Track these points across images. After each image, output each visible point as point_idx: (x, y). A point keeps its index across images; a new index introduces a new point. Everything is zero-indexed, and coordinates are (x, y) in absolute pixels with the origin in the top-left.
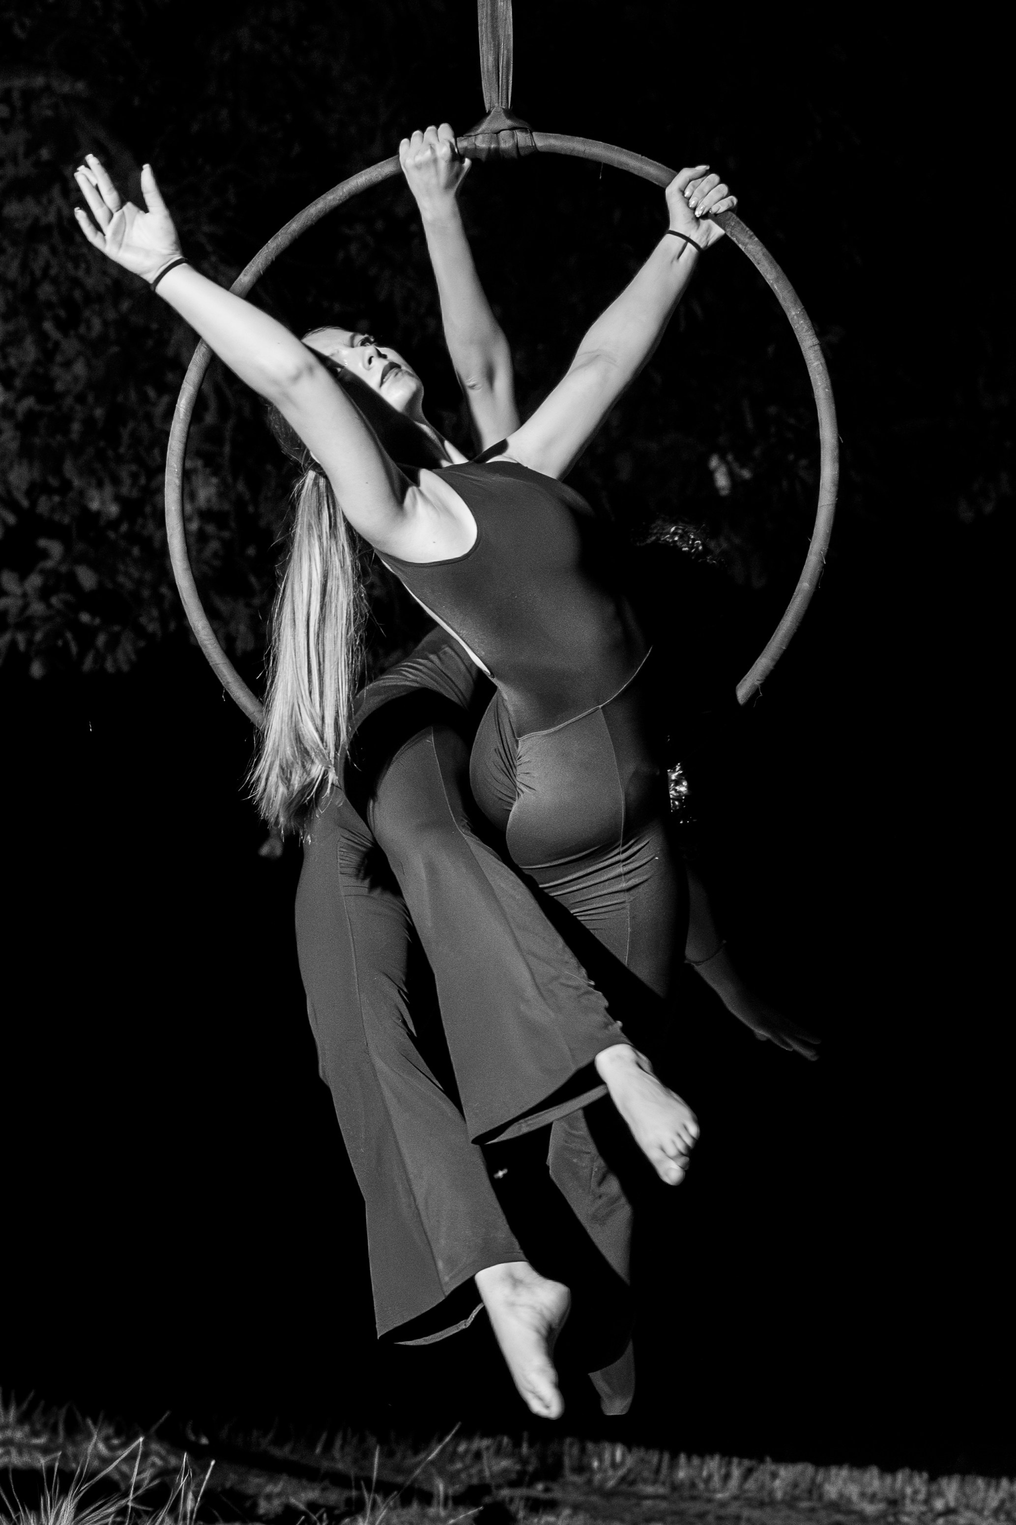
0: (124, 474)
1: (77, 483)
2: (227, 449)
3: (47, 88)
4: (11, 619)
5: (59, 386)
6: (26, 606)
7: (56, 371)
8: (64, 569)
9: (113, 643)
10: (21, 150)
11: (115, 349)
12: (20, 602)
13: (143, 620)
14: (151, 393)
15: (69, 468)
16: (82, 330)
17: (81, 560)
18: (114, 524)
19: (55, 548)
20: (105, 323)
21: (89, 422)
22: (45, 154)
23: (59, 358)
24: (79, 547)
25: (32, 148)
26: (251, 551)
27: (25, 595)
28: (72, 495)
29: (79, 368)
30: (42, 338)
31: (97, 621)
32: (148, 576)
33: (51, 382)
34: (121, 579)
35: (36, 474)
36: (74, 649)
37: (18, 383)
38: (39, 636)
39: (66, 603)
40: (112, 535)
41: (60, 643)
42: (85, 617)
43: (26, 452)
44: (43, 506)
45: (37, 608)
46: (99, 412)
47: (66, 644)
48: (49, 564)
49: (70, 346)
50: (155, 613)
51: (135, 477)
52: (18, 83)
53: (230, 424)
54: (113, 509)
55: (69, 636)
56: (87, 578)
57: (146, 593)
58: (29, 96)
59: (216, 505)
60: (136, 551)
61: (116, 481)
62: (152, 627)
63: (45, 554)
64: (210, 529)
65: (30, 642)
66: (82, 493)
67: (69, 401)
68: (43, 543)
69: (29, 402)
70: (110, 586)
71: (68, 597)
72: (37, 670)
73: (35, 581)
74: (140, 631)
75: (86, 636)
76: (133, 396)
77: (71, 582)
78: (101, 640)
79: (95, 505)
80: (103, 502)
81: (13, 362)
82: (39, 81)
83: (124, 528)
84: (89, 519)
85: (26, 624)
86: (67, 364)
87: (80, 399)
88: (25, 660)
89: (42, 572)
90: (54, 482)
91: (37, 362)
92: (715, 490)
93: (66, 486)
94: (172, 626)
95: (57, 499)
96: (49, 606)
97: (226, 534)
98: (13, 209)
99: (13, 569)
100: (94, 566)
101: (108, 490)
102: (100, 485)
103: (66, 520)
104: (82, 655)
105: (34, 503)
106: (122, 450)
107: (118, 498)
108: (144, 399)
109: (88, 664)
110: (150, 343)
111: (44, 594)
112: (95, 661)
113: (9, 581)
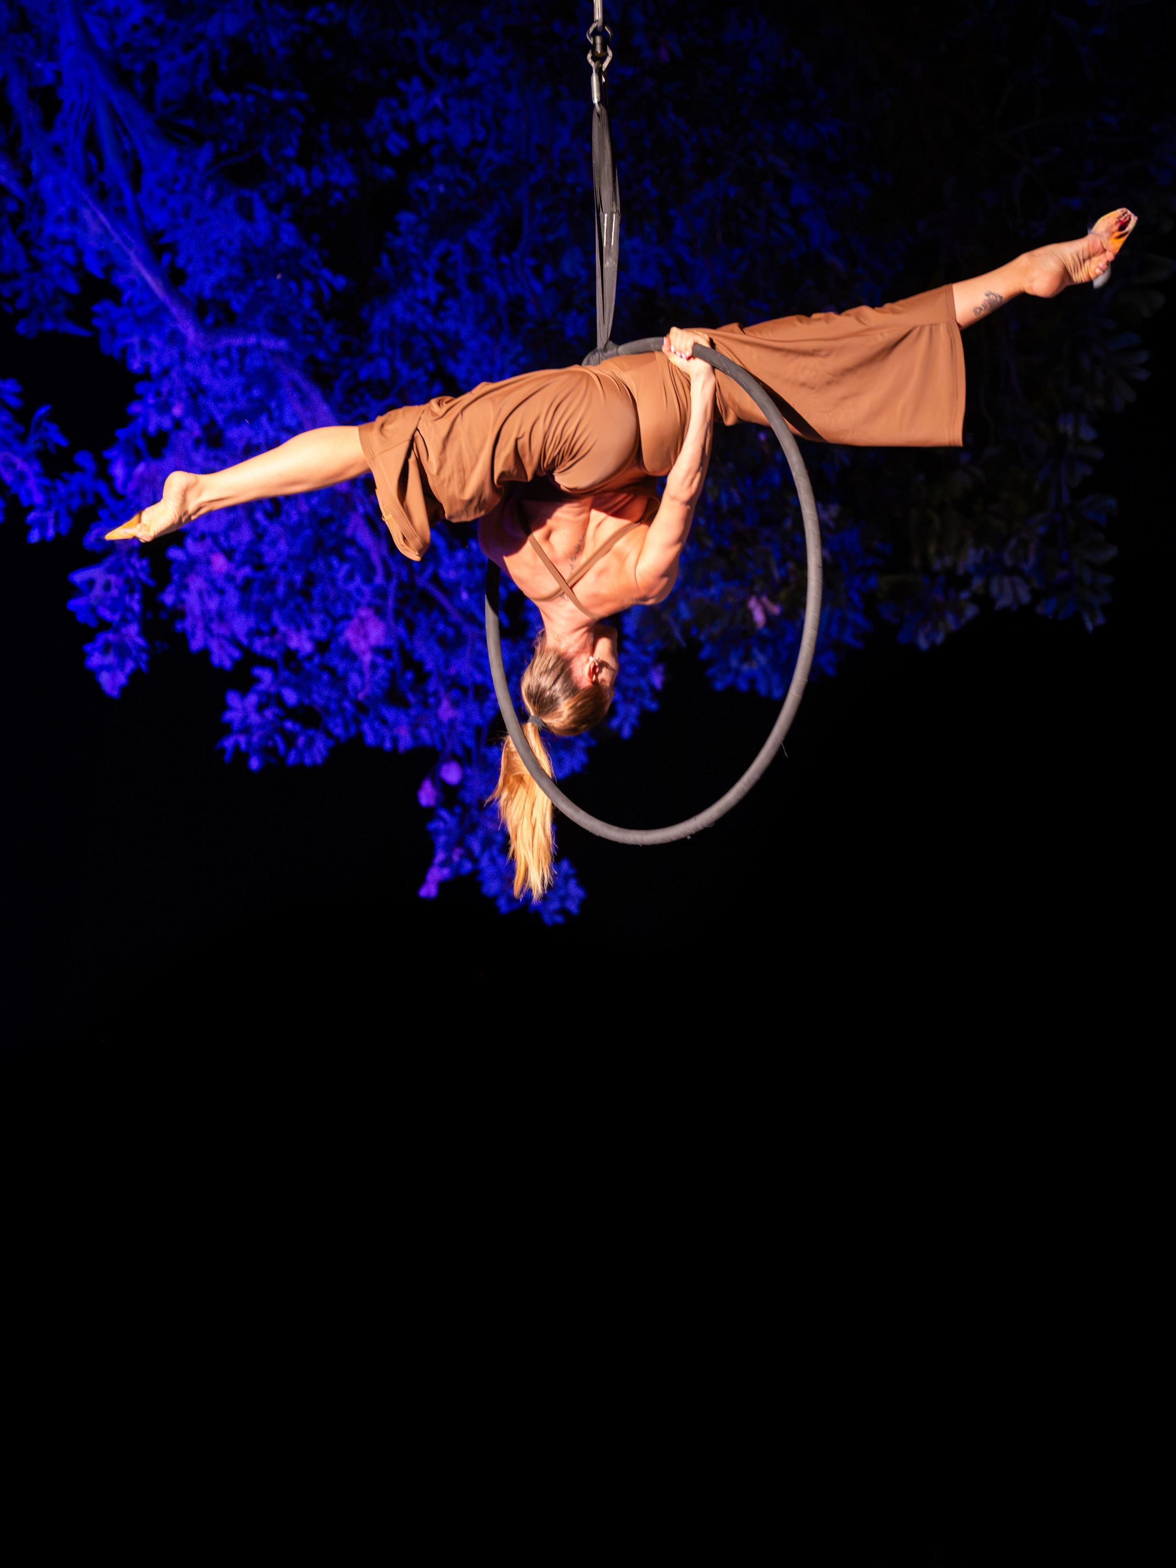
0: (316, 620)
1: (282, 628)
2: (390, 603)
3: (258, 346)
5: (268, 559)
7: (265, 548)
8: (272, 690)
9: (310, 742)
10: (238, 391)
11: (308, 532)
13: (331, 725)
14: (335, 562)
15: (276, 617)
16: (283, 518)
17: (287, 684)
18: (309, 657)
19: (266, 676)
20: (300, 514)
21: (290, 585)
22: (256, 393)
23: (267, 539)
24: (285, 674)
25: (247, 389)
26: (409, 676)
27: (244, 709)
28: (278, 637)
29: (283, 546)
30: (254, 524)
31: (298, 728)
32: (335, 695)
33: (260, 555)
34: (316, 697)
35: (252, 622)
36: (281, 746)
37: (238, 556)
38: (255, 739)
40: (308, 666)
42: (289, 725)
43: (244, 607)
44: (258, 645)
45: (255, 718)
46: (298, 578)
48: (262, 687)
49: (275, 529)
50: (339, 720)
51: (323, 623)
52: (237, 341)
53: (394, 582)
54: (308, 647)
55: (278, 739)
56: (290, 696)
57: (333, 706)
58: (244, 351)
59: (382, 642)
60: (325, 677)
61: (310, 626)
62: (338, 731)
63: (258, 680)
64: (380, 660)
65: (249, 743)
66: (285, 636)
67: (274, 570)
68: (258, 672)
69: (246, 571)
70: (306, 701)
71: (276, 710)
72: (254, 763)
73: (252, 699)
74: (329, 734)
75: (290, 739)
76: (322, 564)
77: (279, 700)
78: (301, 741)
79: (294, 643)
80: (300, 640)
81: (233, 542)
82: (252, 340)
83: (316, 660)
84: (291, 655)
85: (246, 729)
86: (274, 543)
87: (284, 567)
90: (265, 628)
91: (251, 543)
92: (753, 623)
93: (274, 630)
94: (353, 730)
95: (267, 639)
97: (391, 664)
98: (233, 433)
100: (296, 688)
101: (305, 633)
102: (298, 630)
103: (274, 654)
105: (251, 643)
106: (316, 603)
107: (312, 638)
108: (330, 567)
109: (292, 757)
110: (334, 527)
111: (260, 708)
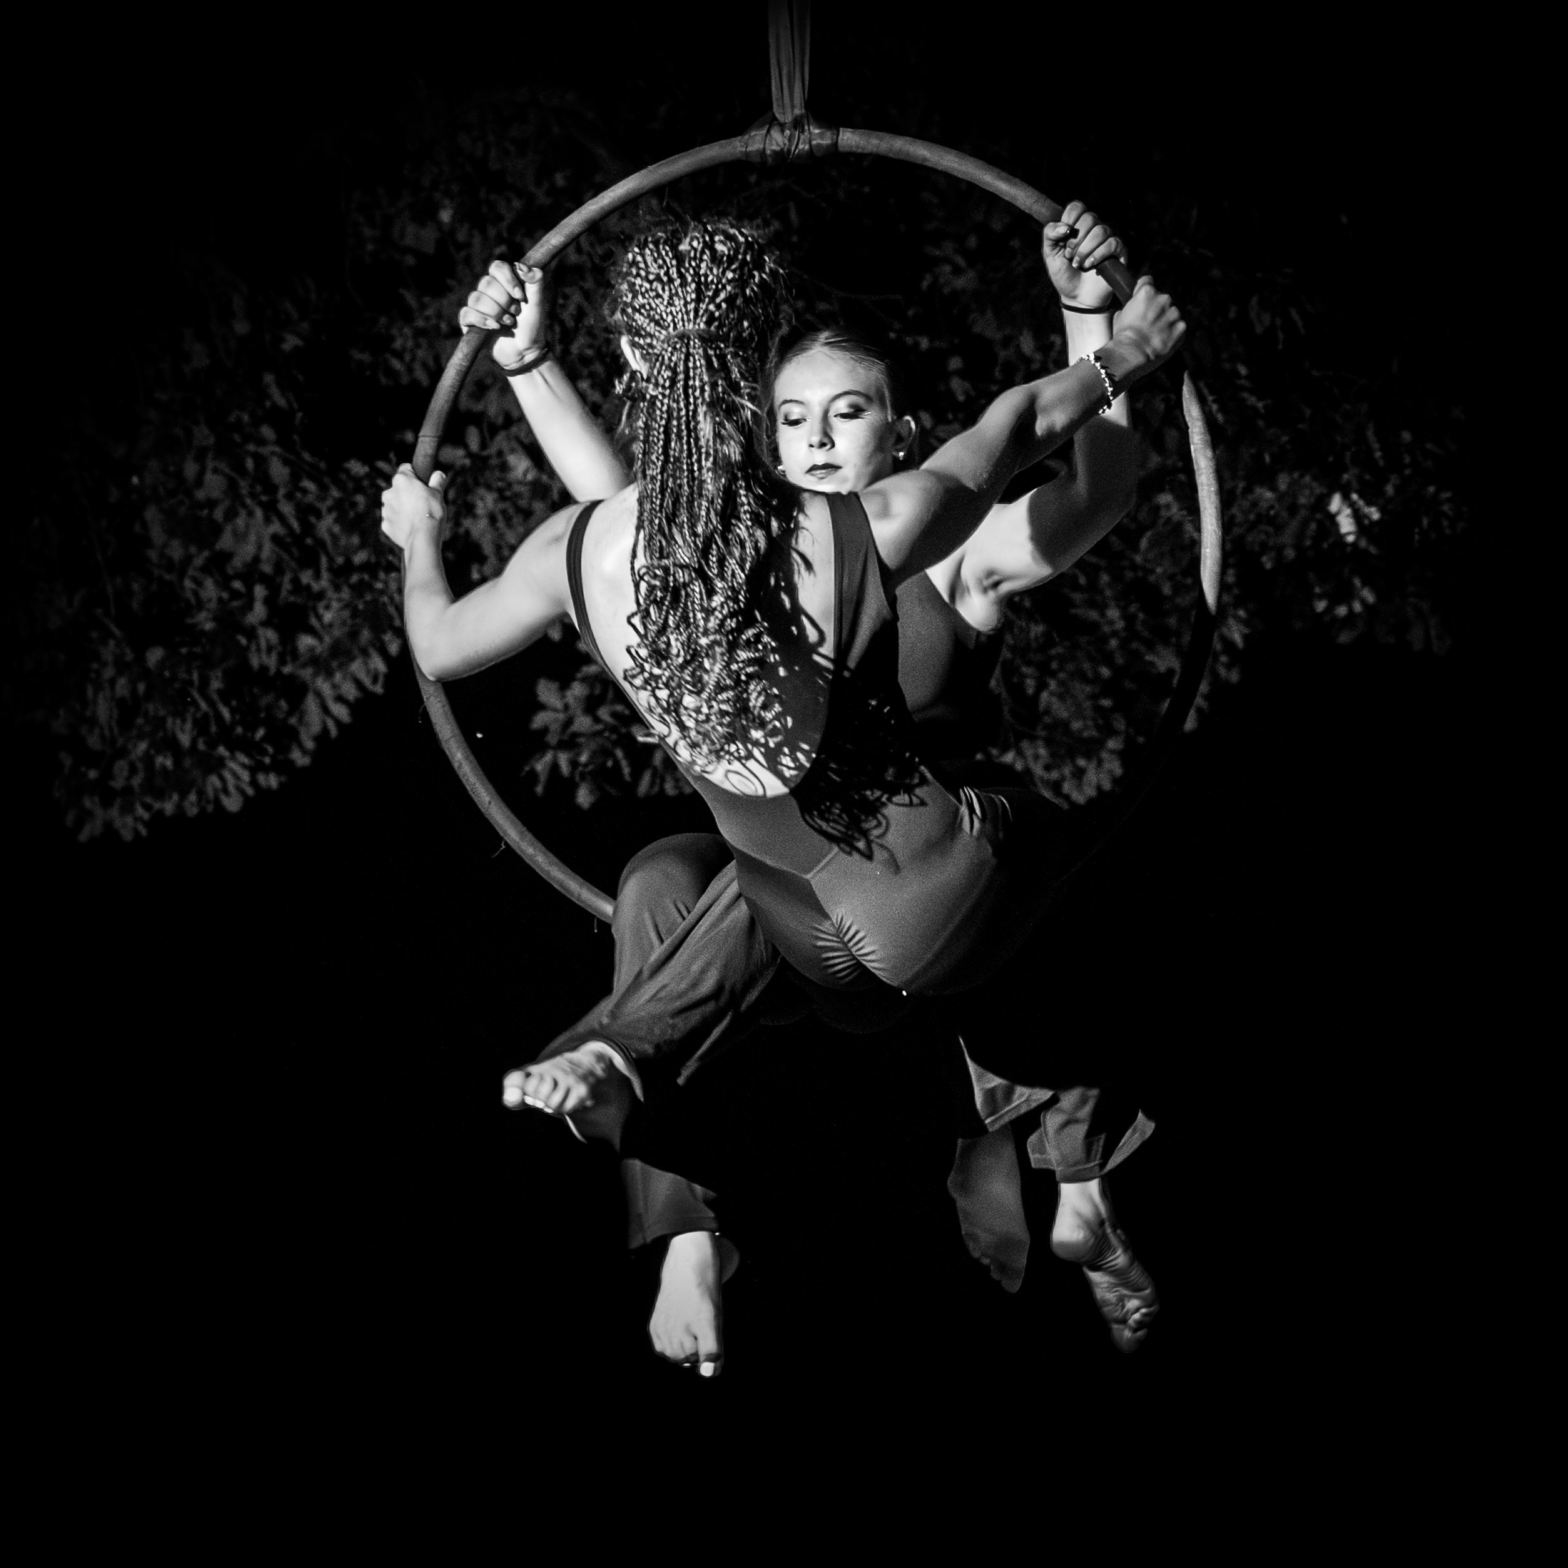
4: (552, 739)
6: (569, 722)
12: (561, 716)
39: (614, 715)
41: (610, 764)
47: (617, 763)
88: (570, 786)
89: (584, 680)
96: (597, 720)
99: (551, 677)
104: (637, 776)
112: (652, 784)
113: (546, 692)
